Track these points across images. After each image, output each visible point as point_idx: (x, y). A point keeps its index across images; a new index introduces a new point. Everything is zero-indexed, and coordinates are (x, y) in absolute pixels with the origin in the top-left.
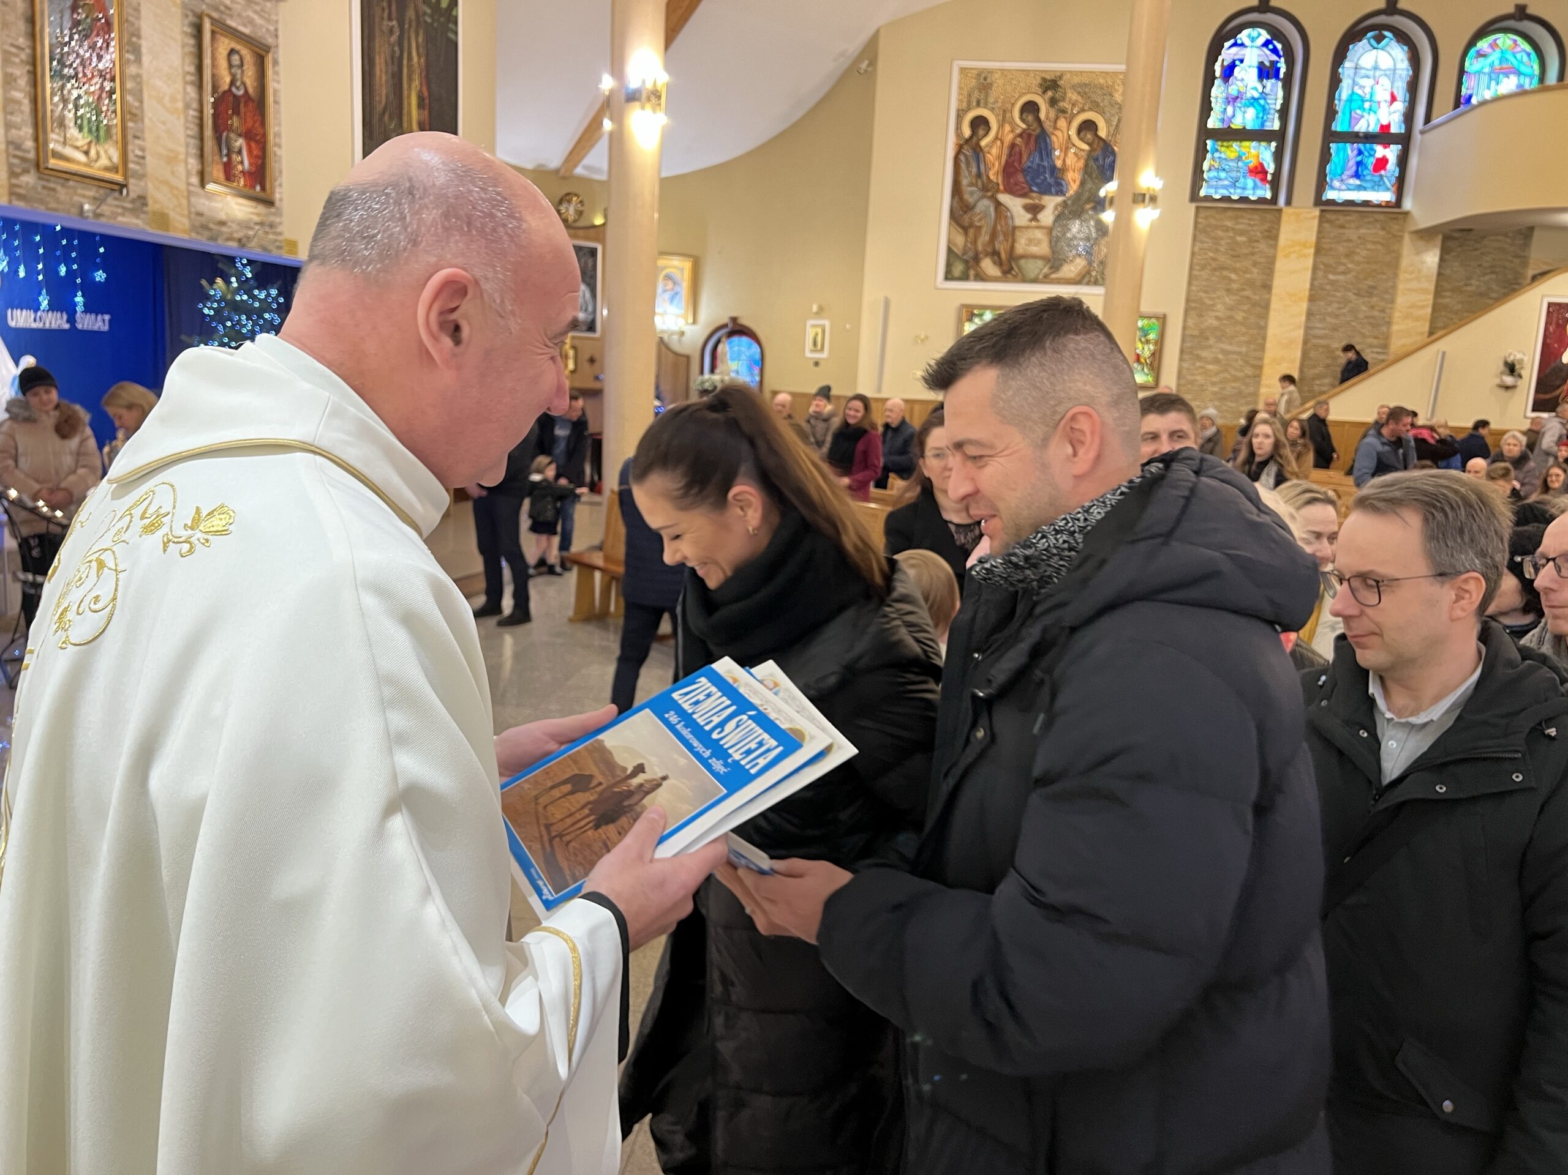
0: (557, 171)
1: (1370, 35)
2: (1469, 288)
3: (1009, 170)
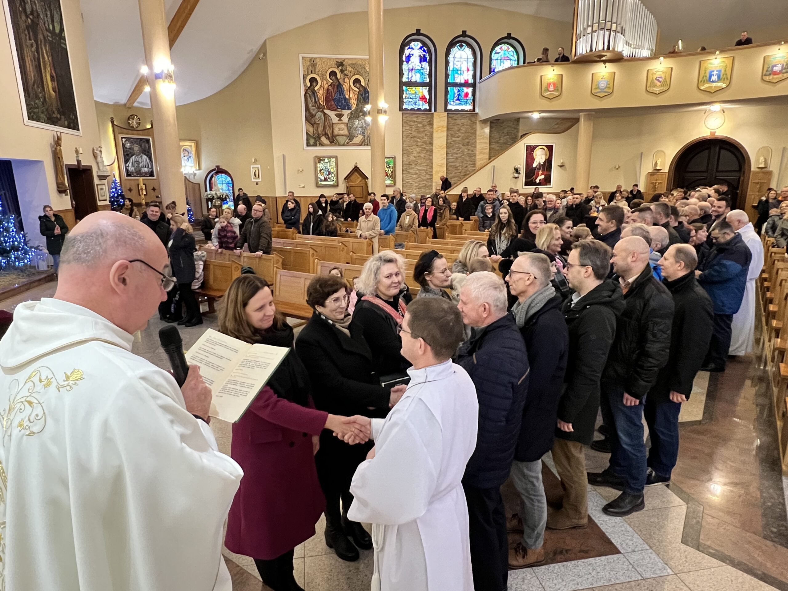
0: (125, 105)
1: (458, 44)
2: (501, 141)
3: (327, 100)
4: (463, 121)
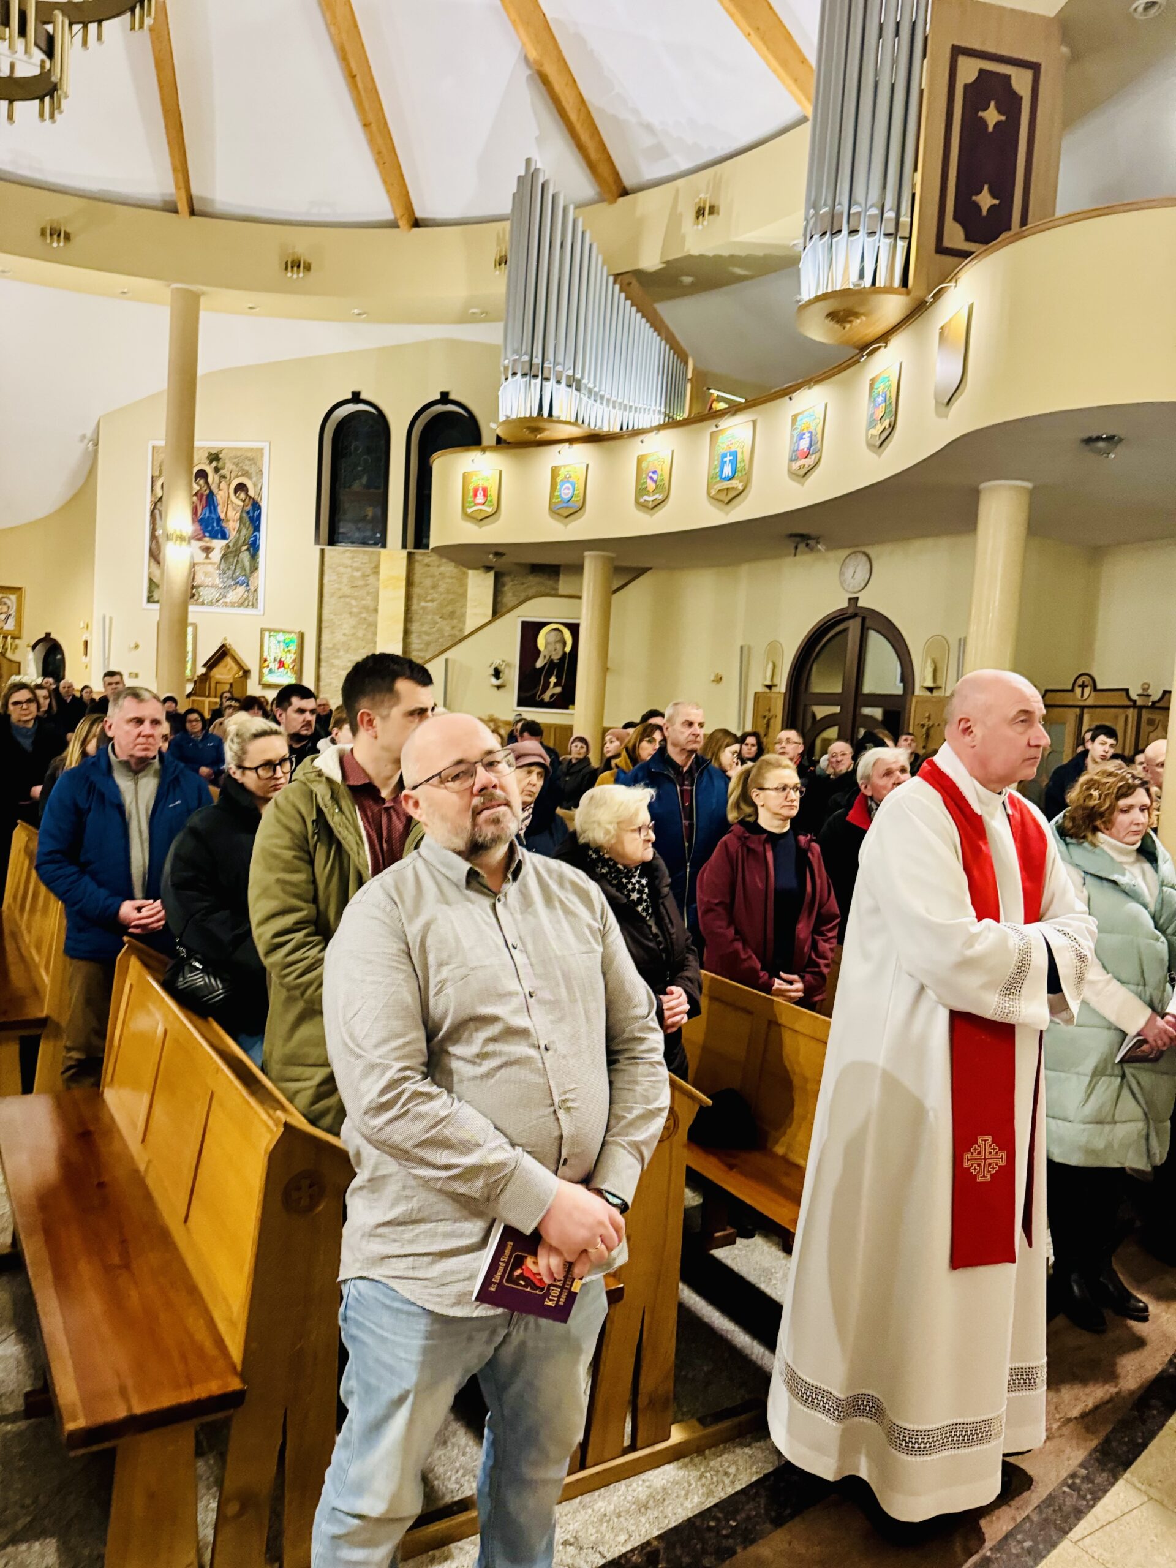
4: (442, 569)
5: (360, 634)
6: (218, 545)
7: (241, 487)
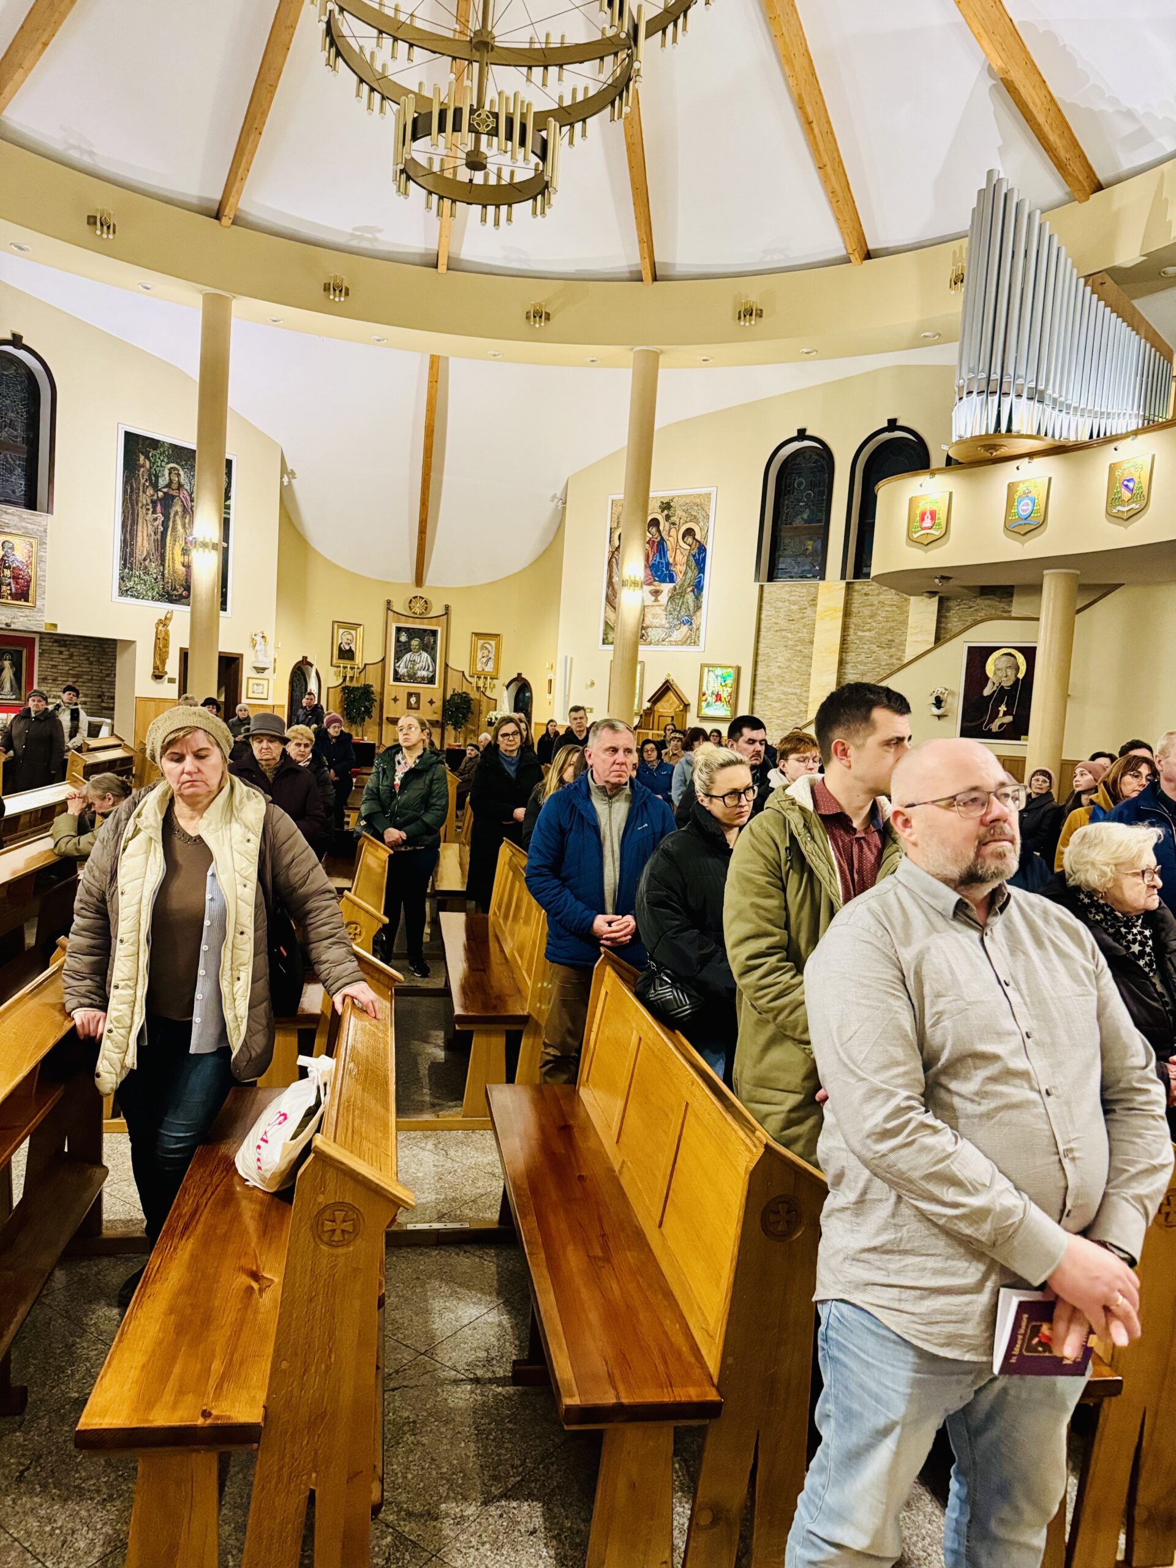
4: (882, 597)
5: (794, 667)
6: (666, 587)
7: (689, 532)
